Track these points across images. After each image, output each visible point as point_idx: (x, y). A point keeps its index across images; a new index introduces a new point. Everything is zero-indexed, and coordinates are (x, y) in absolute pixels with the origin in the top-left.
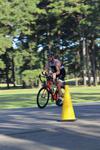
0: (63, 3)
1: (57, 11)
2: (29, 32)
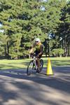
1: (69, 22)
2: (56, 32)
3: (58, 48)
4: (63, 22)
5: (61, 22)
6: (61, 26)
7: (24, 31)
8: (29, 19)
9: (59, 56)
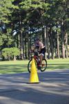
1: (26, 7)
2: (7, 22)
4: (17, 7)
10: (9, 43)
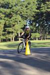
0: (46, 7)
1: (44, 11)
2: (33, 19)
3: (35, 32)
4: (39, 11)
5: (37, 11)
6: (37, 14)
7: (6, 18)
8: (10, 8)
9: (35, 39)
10: (34, 31)
